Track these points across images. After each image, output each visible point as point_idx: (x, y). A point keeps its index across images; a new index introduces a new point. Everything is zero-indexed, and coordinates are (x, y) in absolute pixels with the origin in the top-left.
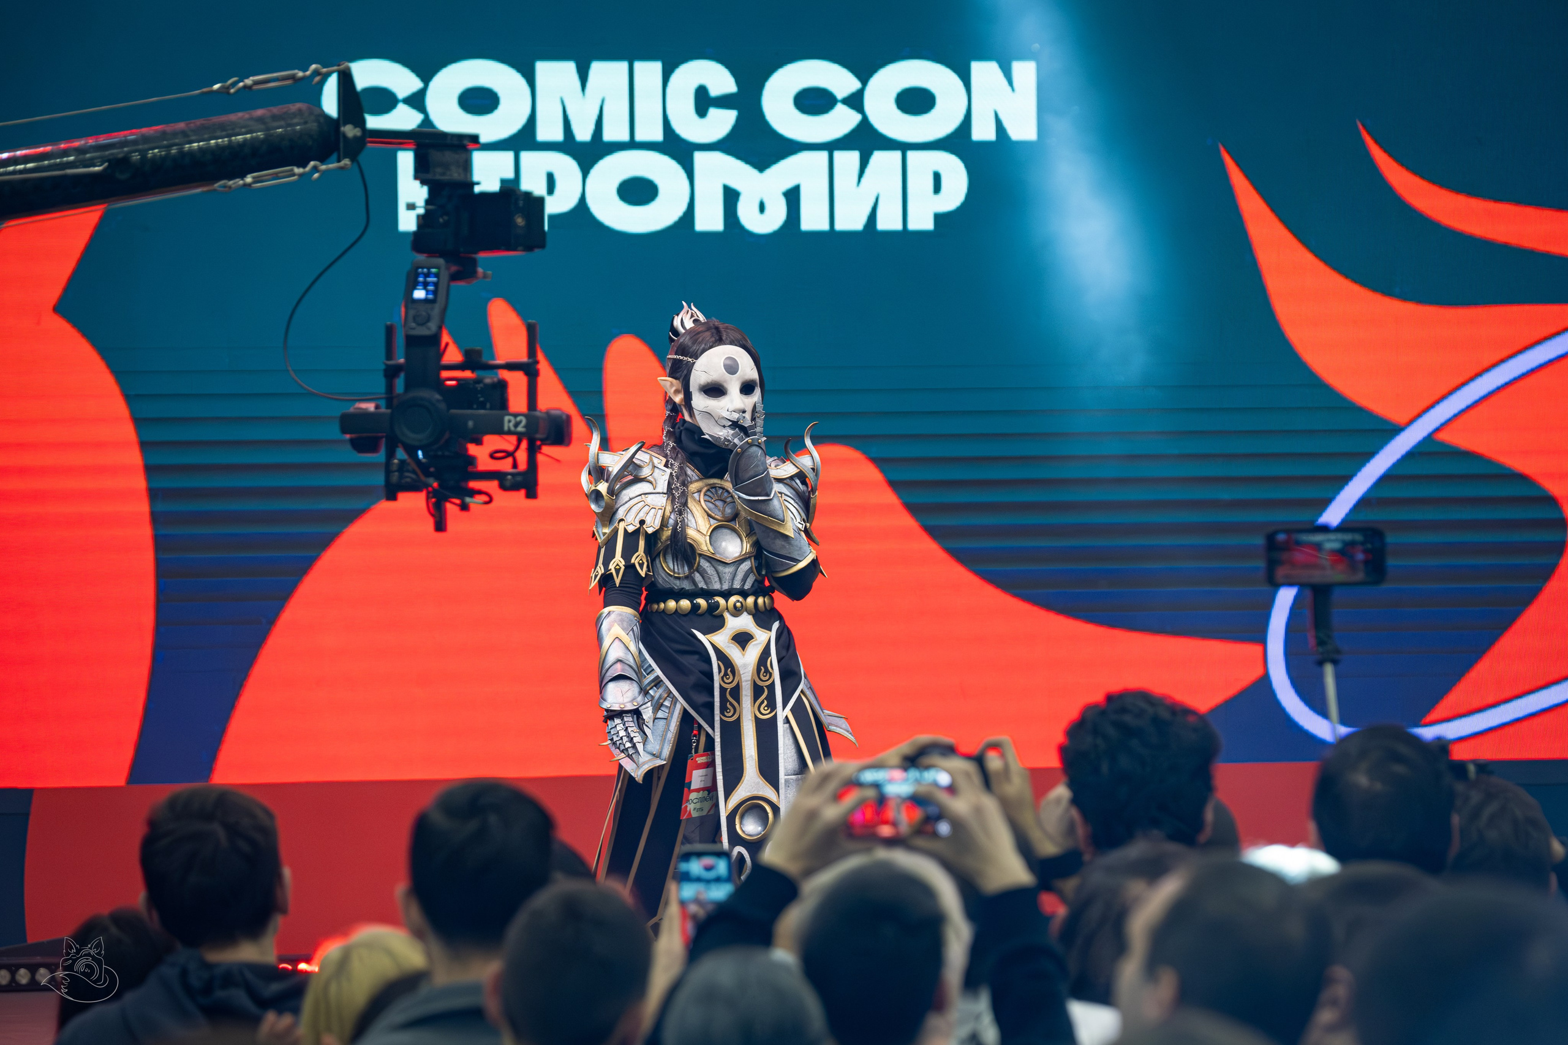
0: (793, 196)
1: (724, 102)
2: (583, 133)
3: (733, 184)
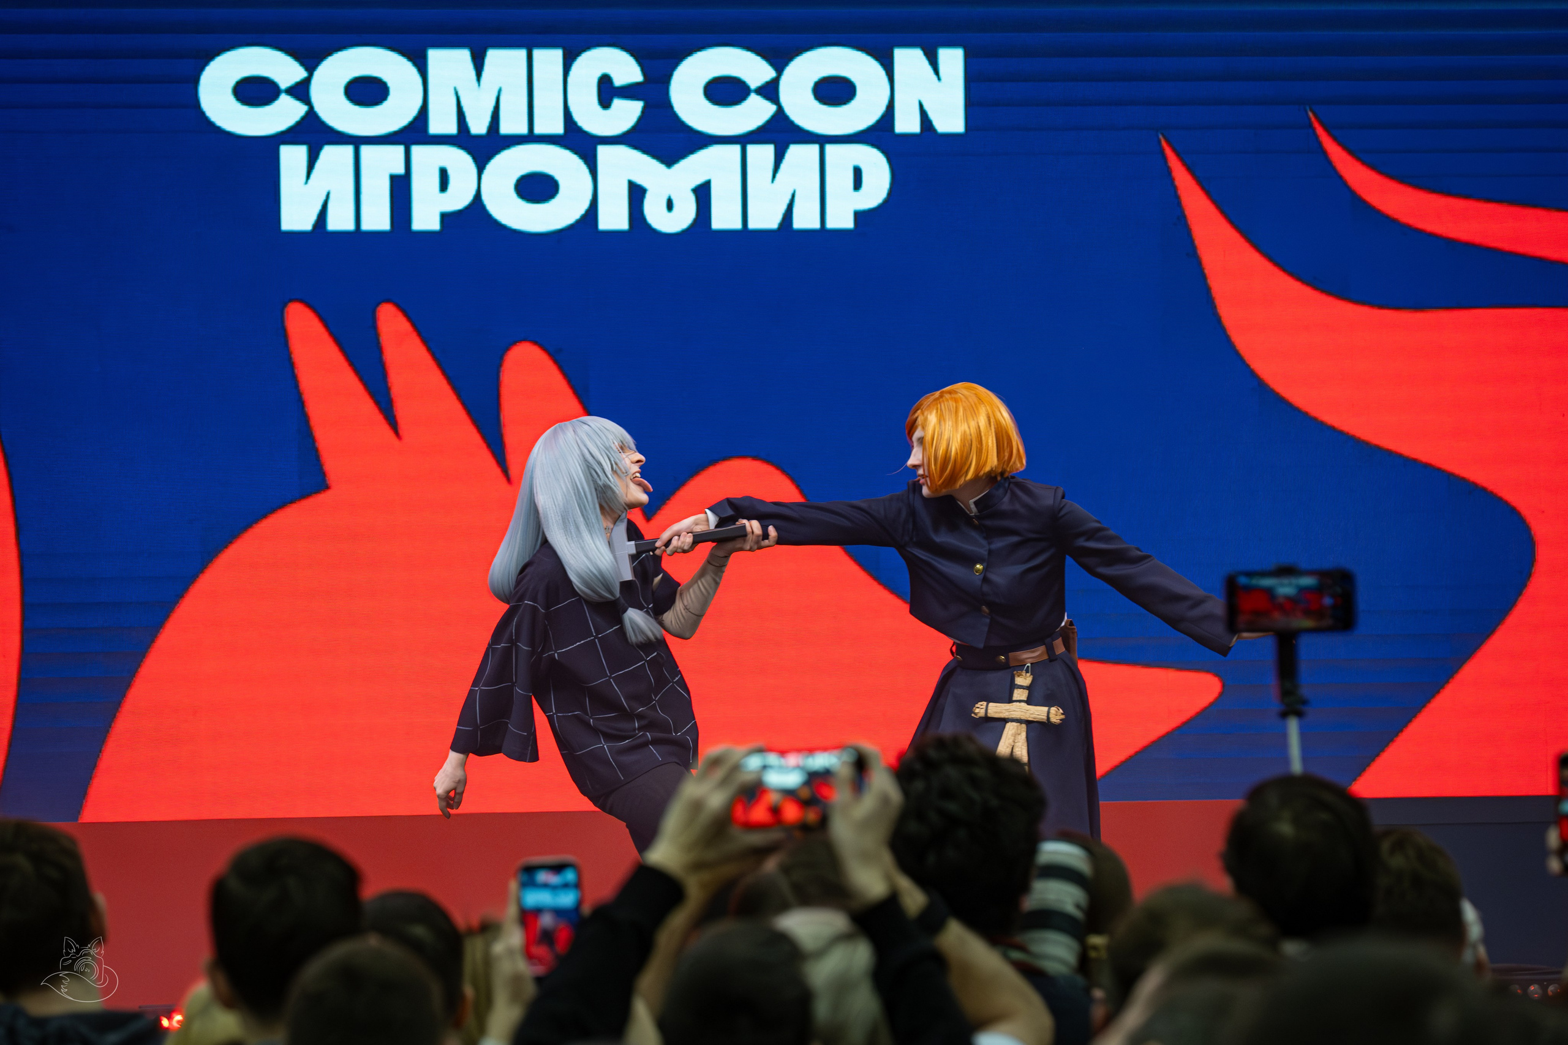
0: (703, 193)
1: (629, 92)
2: (478, 126)
3: (639, 180)
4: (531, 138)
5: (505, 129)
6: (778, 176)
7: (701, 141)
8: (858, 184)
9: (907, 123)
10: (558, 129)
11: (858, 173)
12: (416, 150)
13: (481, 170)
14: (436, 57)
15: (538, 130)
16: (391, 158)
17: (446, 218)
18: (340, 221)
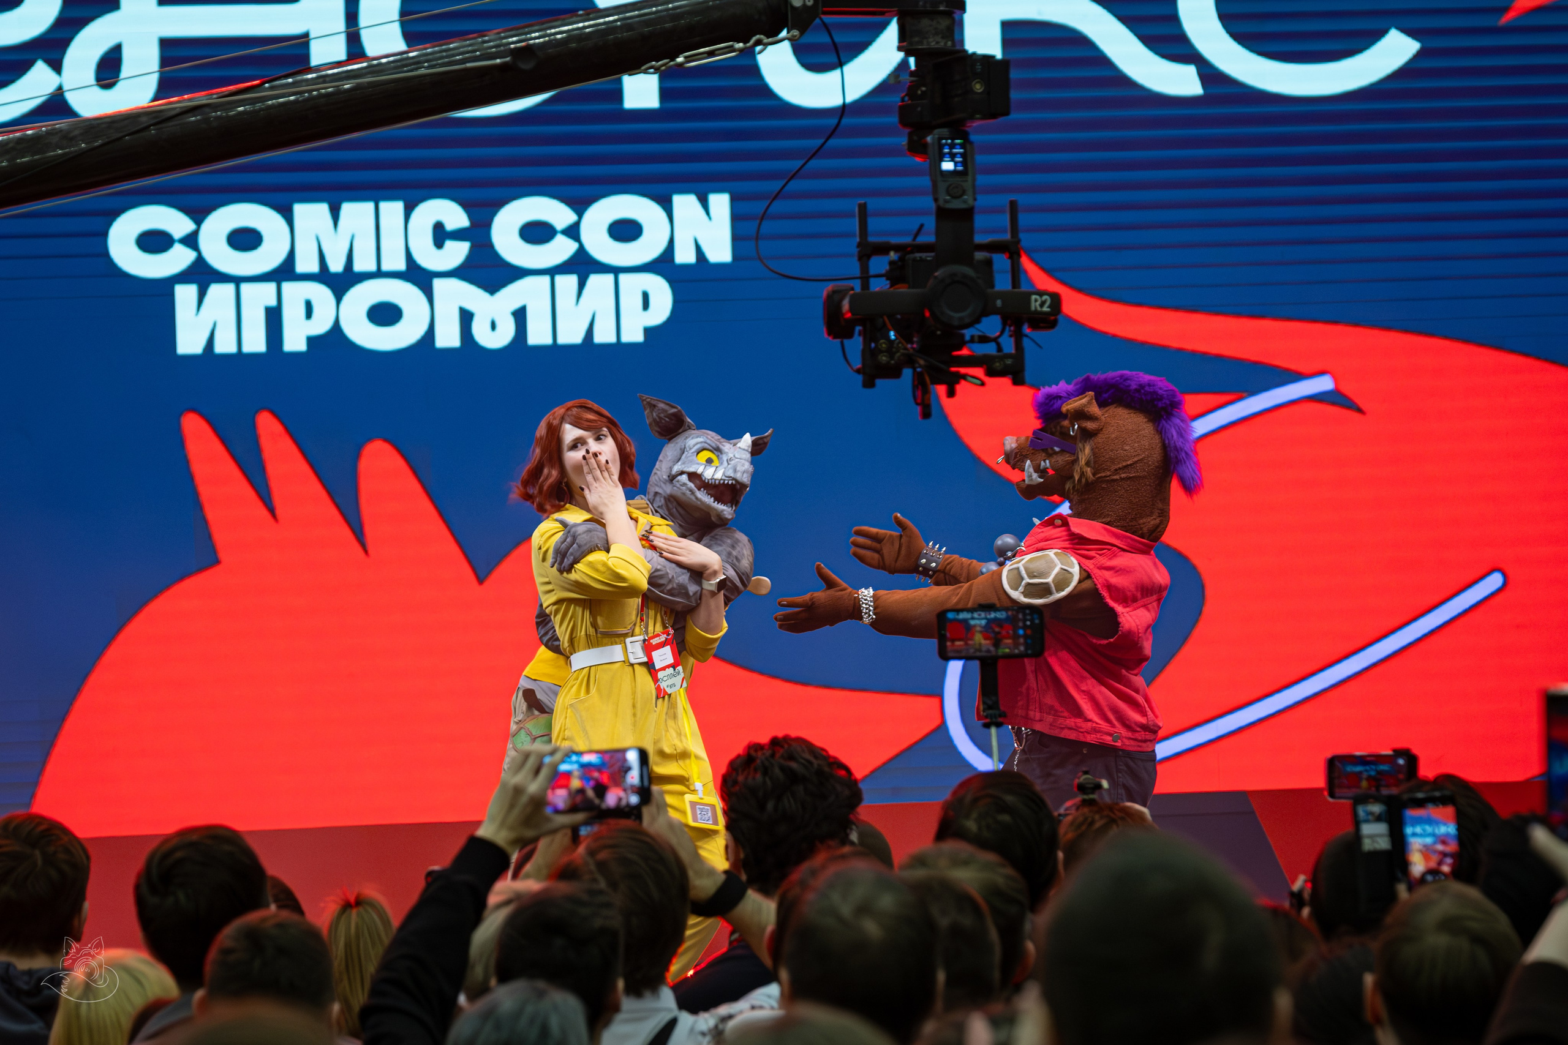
0: (520, 315)
1: (458, 235)
2: (336, 265)
3: (469, 306)
4: (379, 274)
5: (358, 267)
6: (582, 299)
7: (518, 273)
8: (646, 305)
9: (685, 256)
10: (401, 266)
11: (646, 297)
12: (286, 286)
13: (339, 299)
14: (302, 211)
15: (385, 267)
16: (266, 293)
17: (312, 341)
18: (225, 345)
